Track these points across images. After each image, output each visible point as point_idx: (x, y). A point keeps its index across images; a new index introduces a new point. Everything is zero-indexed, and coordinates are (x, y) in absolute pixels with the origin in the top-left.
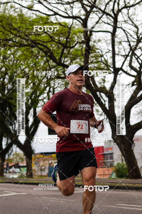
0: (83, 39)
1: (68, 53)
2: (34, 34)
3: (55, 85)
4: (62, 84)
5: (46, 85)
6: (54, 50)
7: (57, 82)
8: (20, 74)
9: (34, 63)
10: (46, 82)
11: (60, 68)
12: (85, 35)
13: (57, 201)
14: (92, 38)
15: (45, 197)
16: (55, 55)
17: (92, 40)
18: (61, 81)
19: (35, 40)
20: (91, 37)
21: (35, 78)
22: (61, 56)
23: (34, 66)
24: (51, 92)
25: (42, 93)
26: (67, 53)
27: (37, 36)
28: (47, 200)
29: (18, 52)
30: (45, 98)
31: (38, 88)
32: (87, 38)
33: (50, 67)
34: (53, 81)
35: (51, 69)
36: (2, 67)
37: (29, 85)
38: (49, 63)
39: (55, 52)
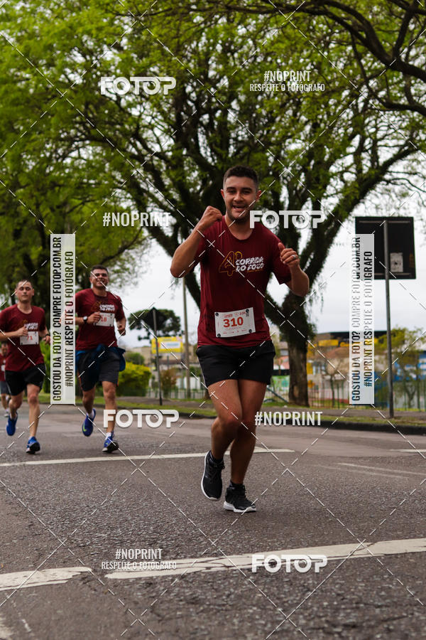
3: (377, 129)
4: (400, 128)
5: (351, 130)
6: (379, 23)
7: (386, 121)
8: (275, 95)
9: (315, 63)
10: (352, 119)
11: (397, 77)
13: (385, 475)
15: (348, 463)
16: (381, 36)
21: (318, 109)
22: (400, 43)
24: (367, 151)
25: (338, 153)
26: (417, 30)
28: (354, 471)
29: (269, 31)
30: (347, 170)
31: (329, 137)
34: (374, 117)
35: (367, 82)
36: (221, 77)
37: (301, 129)
38: (363, 62)
39: (380, 30)
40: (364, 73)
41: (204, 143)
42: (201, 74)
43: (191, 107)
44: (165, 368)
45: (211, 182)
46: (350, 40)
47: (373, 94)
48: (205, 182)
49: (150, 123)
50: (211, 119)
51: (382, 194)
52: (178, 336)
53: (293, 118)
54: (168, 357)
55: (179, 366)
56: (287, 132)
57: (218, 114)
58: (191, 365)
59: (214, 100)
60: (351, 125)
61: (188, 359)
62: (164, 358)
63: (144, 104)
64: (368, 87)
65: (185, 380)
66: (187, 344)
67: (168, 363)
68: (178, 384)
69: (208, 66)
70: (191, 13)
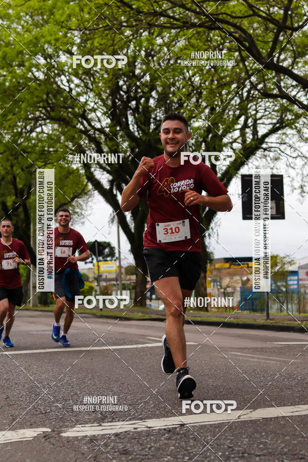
1: (289, 42)
2: (214, 1)
3: (257, 112)
4: (274, 111)
5: (238, 112)
6: (258, 36)
7: (263, 106)
8: (183, 87)
10: (239, 104)
11: (271, 74)
13: (263, 361)
15: (237, 352)
16: (259, 45)
18: (272, 104)
19: (215, 13)
21: (214, 97)
22: (273, 49)
23: (212, 70)
24: (249, 127)
25: (229, 129)
26: (285, 41)
27: (220, 4)
28: (241, 358)
29: (179, 41)
30: (235, 141)
31: (222, 118)
33: (247, 72)
34: (255, 103)
35: (249, 77)
36: (144, 74)
37: (203, 112)
38: (247, 63)
39: (259, 40)
41: (132, 122)
42: (130, 72)
43: (123, 96)
44: (104, 284)
45: (137, 150)
46: (237, 48)
47: (254, 86)
48: (132, 150)
49: (93, 107)
50: (138, 104)
51: (260, 158)
52: (113, 261)
53: (196, 104)
54: (106, 276)
55: (114, 282)
56: (192, 114)
57: (142, 100)
58: (123, 282)
59: (139, 90)
60: (238, 109)
61: (121, 278)
62: (104, 277)
63: (89, 93)
64: (250, 81)
65: (119, 292)
66: (120, 267)
67: (106, 280)
69: (135, 66)
70: (123, 28)
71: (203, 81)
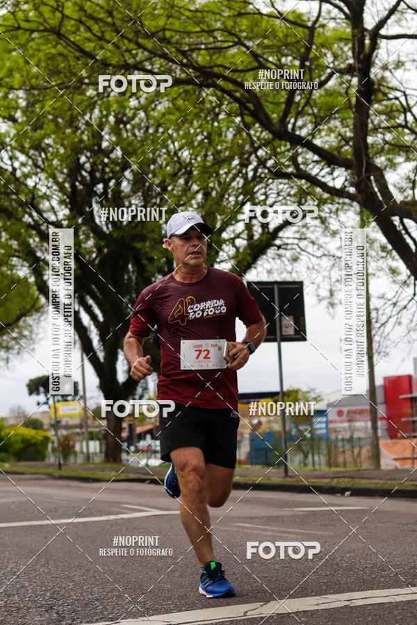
0: (351, 61)
1: (307, 103)
2: (206, 49)
3: (267, 197)
4: (289, 195)
5: (241, 198)
6: (265, 95)
7: (275, 188)
8: (167, 165)
9: (205, 133)
10: (242, 187)
11: (284, 147)
12: (357, 49)
13: (279, 534)
14: (377, 56)
15: (243, 523)
16: (268, 108)
17: (377, 61)
18: (287, 186)
19: (208, 65)
20: (375, 54)
21: (209, 178)
22: (286, 113)
23: (206, 141)
25: (232, 219)
26: (303, 101)
27: (214, 53)
28: (249, 531)
29: (160, 103)
30: (238, 236)
31: (220, 205)
32: (362, 56)
34: (263, 185)
35: (255, 150)
36: (114, 148)
37: (193, 197)
38: (252, 132)
39: (267, 101)
40: (252, 143)
41: (98, 211)
42: (94, 145)
43: (86, 177)
44: (64, 432)
45: (106, 250)
46: (239, 112)
47: (262, 162)
48: (100, 250)
49: (45, 194)
50: (106, 187)
51: (273, 259)
52: (76, 401)
53: (185, 187)
54: (67, 422)
55: (78, 430)
56: (179, 201)
57: (112, 183)
58: (90, 430)
59: (107, 170)
60: (241, 193)
61: (87, 423)
62: (64, 423)
63: (39, 175)
64: (257, 157)
65: (84, 444)
66: (85, 409)
67: (67, 427)
68: (77, 448)
69: (101, 138)
70: (84, 87)
71: (193, 157)
